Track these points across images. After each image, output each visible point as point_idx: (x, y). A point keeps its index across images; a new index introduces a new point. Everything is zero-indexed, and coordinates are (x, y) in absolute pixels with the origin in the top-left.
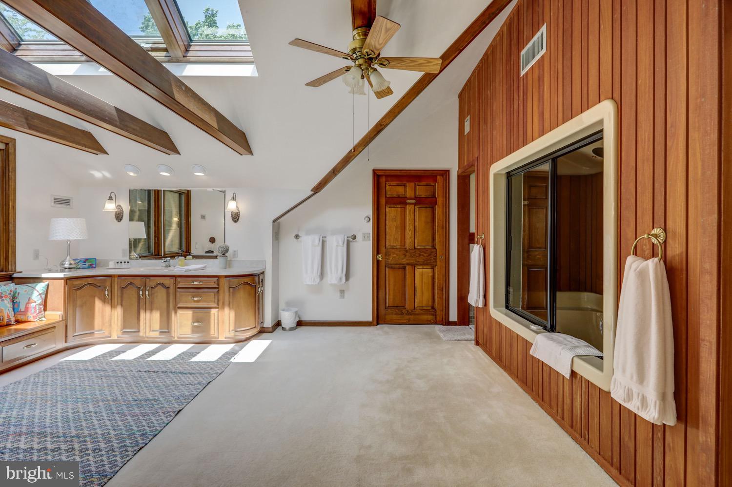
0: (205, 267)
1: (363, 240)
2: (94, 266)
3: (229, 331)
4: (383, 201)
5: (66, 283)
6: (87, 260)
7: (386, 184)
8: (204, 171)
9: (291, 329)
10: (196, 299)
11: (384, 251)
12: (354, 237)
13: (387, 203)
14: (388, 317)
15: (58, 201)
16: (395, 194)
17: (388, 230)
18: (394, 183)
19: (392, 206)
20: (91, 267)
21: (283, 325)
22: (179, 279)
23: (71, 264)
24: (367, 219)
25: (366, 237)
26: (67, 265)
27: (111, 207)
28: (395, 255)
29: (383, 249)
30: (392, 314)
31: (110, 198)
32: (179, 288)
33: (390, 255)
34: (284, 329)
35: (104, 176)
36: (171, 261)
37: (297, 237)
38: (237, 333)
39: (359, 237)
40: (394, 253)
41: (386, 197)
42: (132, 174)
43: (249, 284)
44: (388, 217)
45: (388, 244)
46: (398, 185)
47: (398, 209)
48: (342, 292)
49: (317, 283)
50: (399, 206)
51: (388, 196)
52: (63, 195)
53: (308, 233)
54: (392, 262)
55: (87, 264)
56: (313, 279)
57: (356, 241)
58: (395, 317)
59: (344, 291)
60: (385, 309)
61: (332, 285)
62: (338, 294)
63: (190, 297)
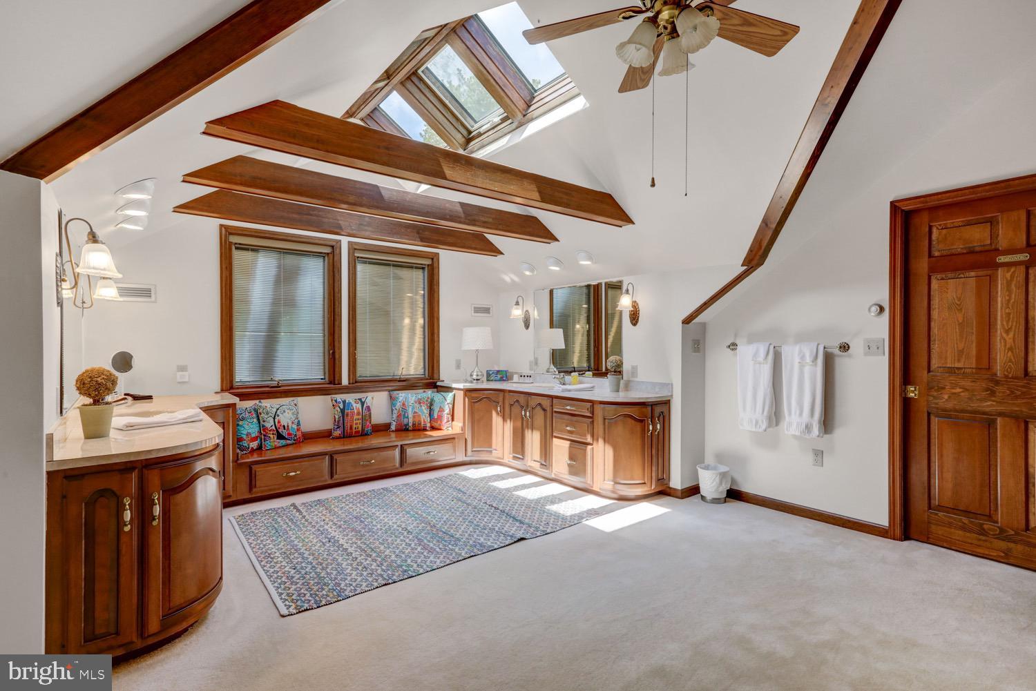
0: (593, 387)
1: (866, 354)
2: (505, 378)
3: (604, 480)
4: (921, 265)
5: (465, 395)
6: (498, 371)
7: (930, 228)
8: (590, 258)
9: (716, 501)
10: (568, 428)
11: (925, 380)
12: (845, 347)
13: (933, 270)
14: (937, 530)
15: (478, 310)
16: (959, 247)
17: (935, 330)
18: (958, 221)
19: (950, 275)
20: (502, 379)
21: (703, 492)
22: (555, 401)
23: (478, 375)
24: (874, 309)
25: (874, 348)
26: (475, 377)
27: (517, 313)
28: (958, 390)
29: (920, 373)
30: (950, 525)
31: (517, 303)
32: (556, 412)
33: (944, 388)
34: (703, 498)
35: (512, 280)
36: (566, 377)
37: (733, 346)
38: (619, 487)
39: (857, 347)
40: (954, 386)
41: (930, 256)
42: (528, 273)
43: (631, 417)
44: (935, 302)
45: (935, 363)
46: (969, 224)
47: (970, 280)
48: (819, 454)
49: (761, 430)
50: (973, 274)
51: (936, 254)
52: (484, 303)
53: (752, 339)
54: (949, 405)
55: (499, 376)
56: (754, 422)
57: (850, 356)
58: (958, 534)
59: (823, 452)
60: (930, 508)
61: (795, 437)
62: (810, 458)
63: (564, 425)
